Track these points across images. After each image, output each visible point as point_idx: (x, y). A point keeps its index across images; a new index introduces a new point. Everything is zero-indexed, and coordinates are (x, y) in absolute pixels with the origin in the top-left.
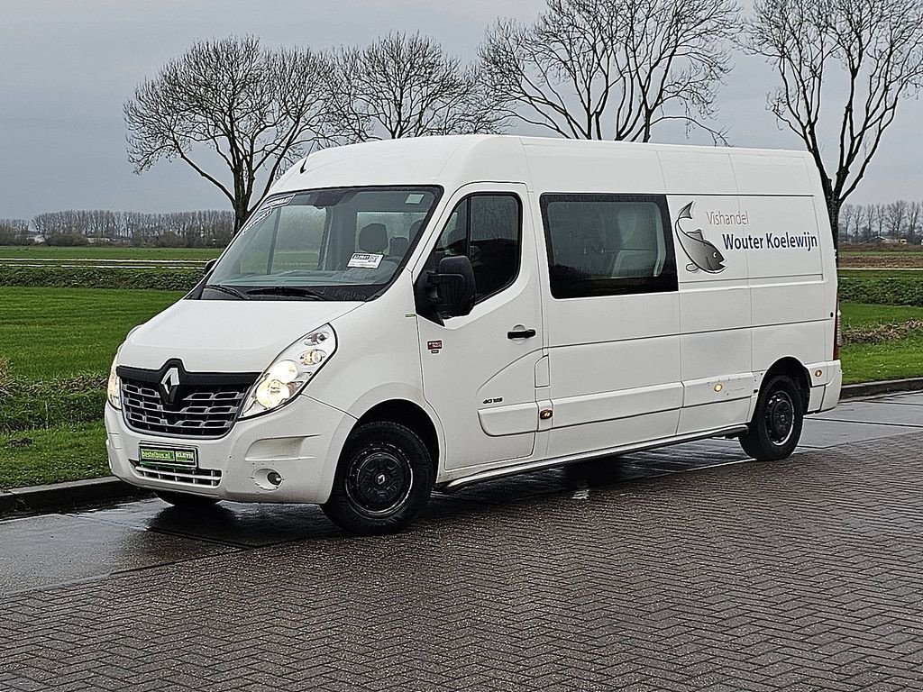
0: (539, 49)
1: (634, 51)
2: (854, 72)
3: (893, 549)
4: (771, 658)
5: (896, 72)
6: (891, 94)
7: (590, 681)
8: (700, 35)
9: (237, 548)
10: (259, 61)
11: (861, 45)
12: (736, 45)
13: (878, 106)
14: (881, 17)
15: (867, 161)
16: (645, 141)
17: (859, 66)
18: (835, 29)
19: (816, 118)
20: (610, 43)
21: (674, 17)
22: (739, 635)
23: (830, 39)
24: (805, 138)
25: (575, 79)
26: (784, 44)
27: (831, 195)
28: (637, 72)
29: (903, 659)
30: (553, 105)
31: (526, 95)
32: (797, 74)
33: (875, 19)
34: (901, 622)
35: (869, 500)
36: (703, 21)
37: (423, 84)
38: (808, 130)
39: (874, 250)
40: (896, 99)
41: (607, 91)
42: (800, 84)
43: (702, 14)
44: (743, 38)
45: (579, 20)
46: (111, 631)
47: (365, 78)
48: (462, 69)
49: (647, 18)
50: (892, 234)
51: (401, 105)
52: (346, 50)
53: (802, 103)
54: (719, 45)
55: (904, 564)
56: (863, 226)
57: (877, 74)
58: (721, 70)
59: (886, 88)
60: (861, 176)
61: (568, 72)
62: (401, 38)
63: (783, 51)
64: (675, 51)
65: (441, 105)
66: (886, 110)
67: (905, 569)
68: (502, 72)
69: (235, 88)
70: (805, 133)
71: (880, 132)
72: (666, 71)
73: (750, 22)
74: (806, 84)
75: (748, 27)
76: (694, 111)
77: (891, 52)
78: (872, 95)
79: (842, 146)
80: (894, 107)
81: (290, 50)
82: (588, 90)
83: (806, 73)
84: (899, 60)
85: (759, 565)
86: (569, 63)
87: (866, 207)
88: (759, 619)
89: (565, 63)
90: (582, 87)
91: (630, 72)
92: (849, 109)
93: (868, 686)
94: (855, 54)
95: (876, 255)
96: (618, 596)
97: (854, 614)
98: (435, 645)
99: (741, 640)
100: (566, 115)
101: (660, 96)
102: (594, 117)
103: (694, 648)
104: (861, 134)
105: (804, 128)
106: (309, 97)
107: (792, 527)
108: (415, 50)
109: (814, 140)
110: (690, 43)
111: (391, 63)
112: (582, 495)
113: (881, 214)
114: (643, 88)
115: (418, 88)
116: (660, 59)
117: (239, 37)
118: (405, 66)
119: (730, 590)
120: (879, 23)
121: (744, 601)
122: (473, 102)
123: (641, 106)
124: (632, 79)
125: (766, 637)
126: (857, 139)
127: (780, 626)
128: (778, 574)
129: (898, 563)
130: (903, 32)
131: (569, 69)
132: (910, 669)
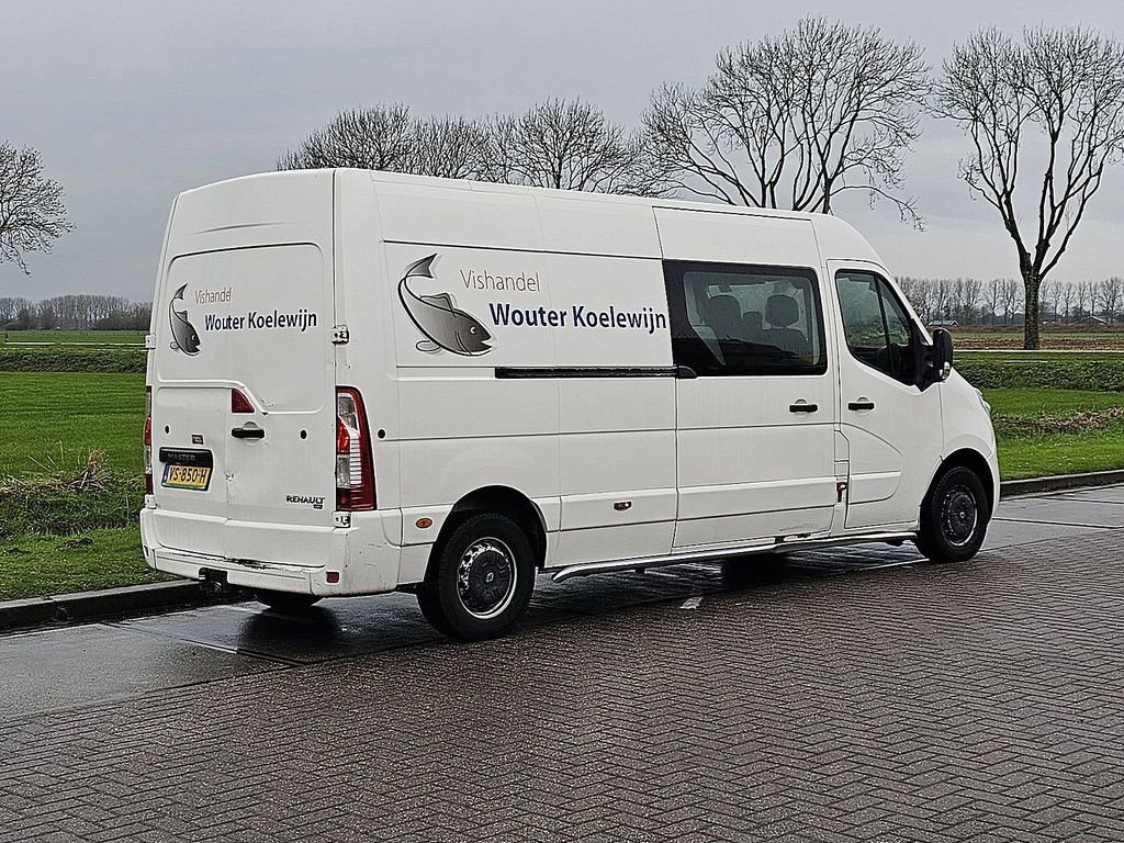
0: (709, 115)
1: (812, 116)
2: (1054, 136)
3: (1035, 669)
4: (862, 802)
5: (1102, 135)
6: (1096, 160)
7: (640, 829)
8: (884, 97)
9: (285, 664)
10: (409, 131)
11: (1061, 106)
12: (923, 108)
13: (1081, 173)
14: (1084, 75)
15: (1070, 233)
16: (825, 212)
17: (1059, 129)
18: (1033, 90)
19: (1013, 187)
20: (786, 108)
21: (855, 78)
22: (830, 772)
23: (1027, 100)
24: (1001, 208)
25: (748, 147)
26: (977, 105)
27: (1030, 271)
28: (816, 139)
29: (1017, 805)
30: (724, 175)
31: (694, 164)
32: (991, 139)
33: (1077, 78)
34: (1025, 759)
35: (1018, 611)
36: (887, 82)
37: (583, 154)
38: (1003, 199)
39: (1086, 332)
40: (1102, 165)
41: (782, 160)
42: (995, 150)
43: (887, 76)
44: (931, 100)
45: (752, 83)
46: (106, 762)
47: (521, 148)
48: (625, 137)
49: (826, 80)
50: (1105, 313)
51: (559, 177)
52: (501, 118)
53: (997, 170)
54: (906, 108)
55: (1043, 688)
56: (1073, 305)
57: (1080, 138)
58: (908, 135)
59: (1090, 153)
60: (1063, 249)
61: (740, 140)
62: (560, 105)
63: (975, 114)
64: (856, 115)
65: (604, 176)
66: (1091, 176)
67: (1043, 694)
68: (668, 140)
69: (382, 160)
70: (1000, 203)
71: (1084, 201)
72: (848, 137)
73: (938, 83)
74: (1000, 148)
75: (937, 89)
76: (879, 179)
77: (1095, 114)
78: (1074, 161)
79: (1042, 217)
80: (1099, 173)
81: (441, 119)
82: (762, 158)
83: (1001, 137)
84: (1104, 123)
85: (873, 689)
86: (742, 130)
87: (1077, 284)
88: (857, 754)
89: (737, 130)
90: (755, 155)
91: (808, 138)
92: (1049, 177)
93: (968, 838)
94: (1055, 117)
95: (1087, 337)
96: (700, 725)
97: (970, 749)
98: (471, 783)
99: (830, 780)
100: (738, 185)
101: (841, 164)
102: (768, 188)
103: (773, 788)
104: (1063, 204)
105: (999, 198)
106: (461, 169)
107: (922, 643)
108: (575, 117)
109: (1010, 211)
110: (874, 106)
111: (550, 132)
112: (691, 604)
113: (1093, 292)
114: (822, 155)
115: (578, 158)
116: (840, 124)
117: (387, 108)
118: (564, 135)
119: (833, 718)
120: (1082, 83)
121: (844, 731)
122: (638, 173)
123: (820, 175)
124: (810, 146)
125: (860, 776)
126: (1059, 209)
127: (881, 763)
128: (893, 698)
129: (1036, 687)
130: (1108, 92)
131: (740, 136)
132: (1023, 818)
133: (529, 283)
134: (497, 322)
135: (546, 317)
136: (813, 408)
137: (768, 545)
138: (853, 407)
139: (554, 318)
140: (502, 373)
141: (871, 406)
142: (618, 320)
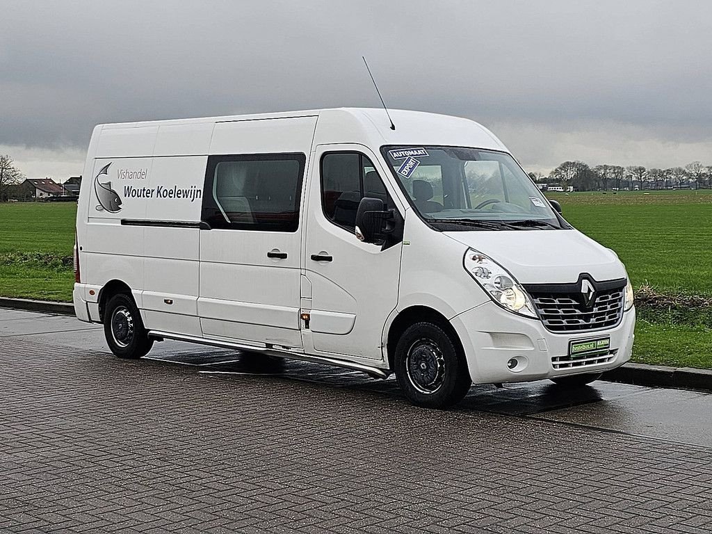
133: (143, 174)
134: (125, 196)
135: (145, 192)
136: (284, 256)
137: (262, 348)
138: (315, 258)
139: (148, 193)
140: (124, 222)
141: (330, 259)
142: (178, 194)
